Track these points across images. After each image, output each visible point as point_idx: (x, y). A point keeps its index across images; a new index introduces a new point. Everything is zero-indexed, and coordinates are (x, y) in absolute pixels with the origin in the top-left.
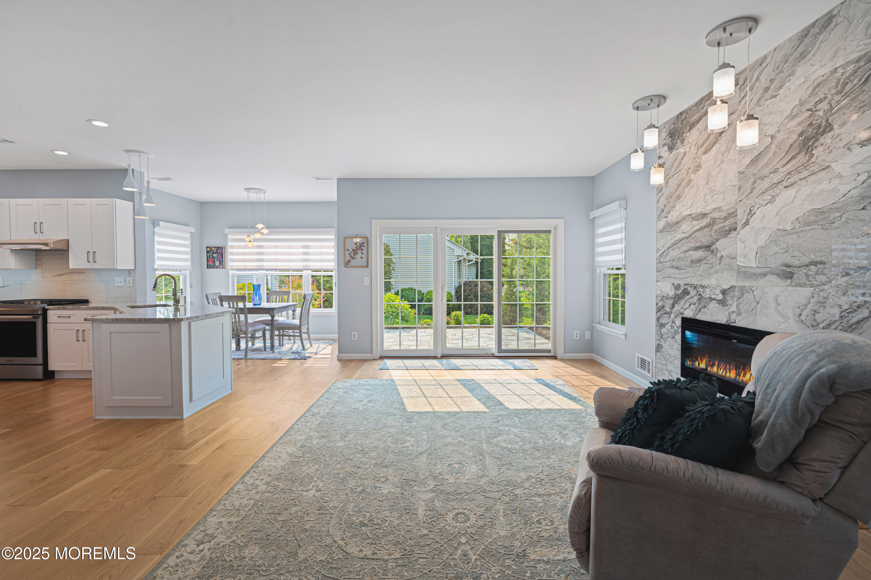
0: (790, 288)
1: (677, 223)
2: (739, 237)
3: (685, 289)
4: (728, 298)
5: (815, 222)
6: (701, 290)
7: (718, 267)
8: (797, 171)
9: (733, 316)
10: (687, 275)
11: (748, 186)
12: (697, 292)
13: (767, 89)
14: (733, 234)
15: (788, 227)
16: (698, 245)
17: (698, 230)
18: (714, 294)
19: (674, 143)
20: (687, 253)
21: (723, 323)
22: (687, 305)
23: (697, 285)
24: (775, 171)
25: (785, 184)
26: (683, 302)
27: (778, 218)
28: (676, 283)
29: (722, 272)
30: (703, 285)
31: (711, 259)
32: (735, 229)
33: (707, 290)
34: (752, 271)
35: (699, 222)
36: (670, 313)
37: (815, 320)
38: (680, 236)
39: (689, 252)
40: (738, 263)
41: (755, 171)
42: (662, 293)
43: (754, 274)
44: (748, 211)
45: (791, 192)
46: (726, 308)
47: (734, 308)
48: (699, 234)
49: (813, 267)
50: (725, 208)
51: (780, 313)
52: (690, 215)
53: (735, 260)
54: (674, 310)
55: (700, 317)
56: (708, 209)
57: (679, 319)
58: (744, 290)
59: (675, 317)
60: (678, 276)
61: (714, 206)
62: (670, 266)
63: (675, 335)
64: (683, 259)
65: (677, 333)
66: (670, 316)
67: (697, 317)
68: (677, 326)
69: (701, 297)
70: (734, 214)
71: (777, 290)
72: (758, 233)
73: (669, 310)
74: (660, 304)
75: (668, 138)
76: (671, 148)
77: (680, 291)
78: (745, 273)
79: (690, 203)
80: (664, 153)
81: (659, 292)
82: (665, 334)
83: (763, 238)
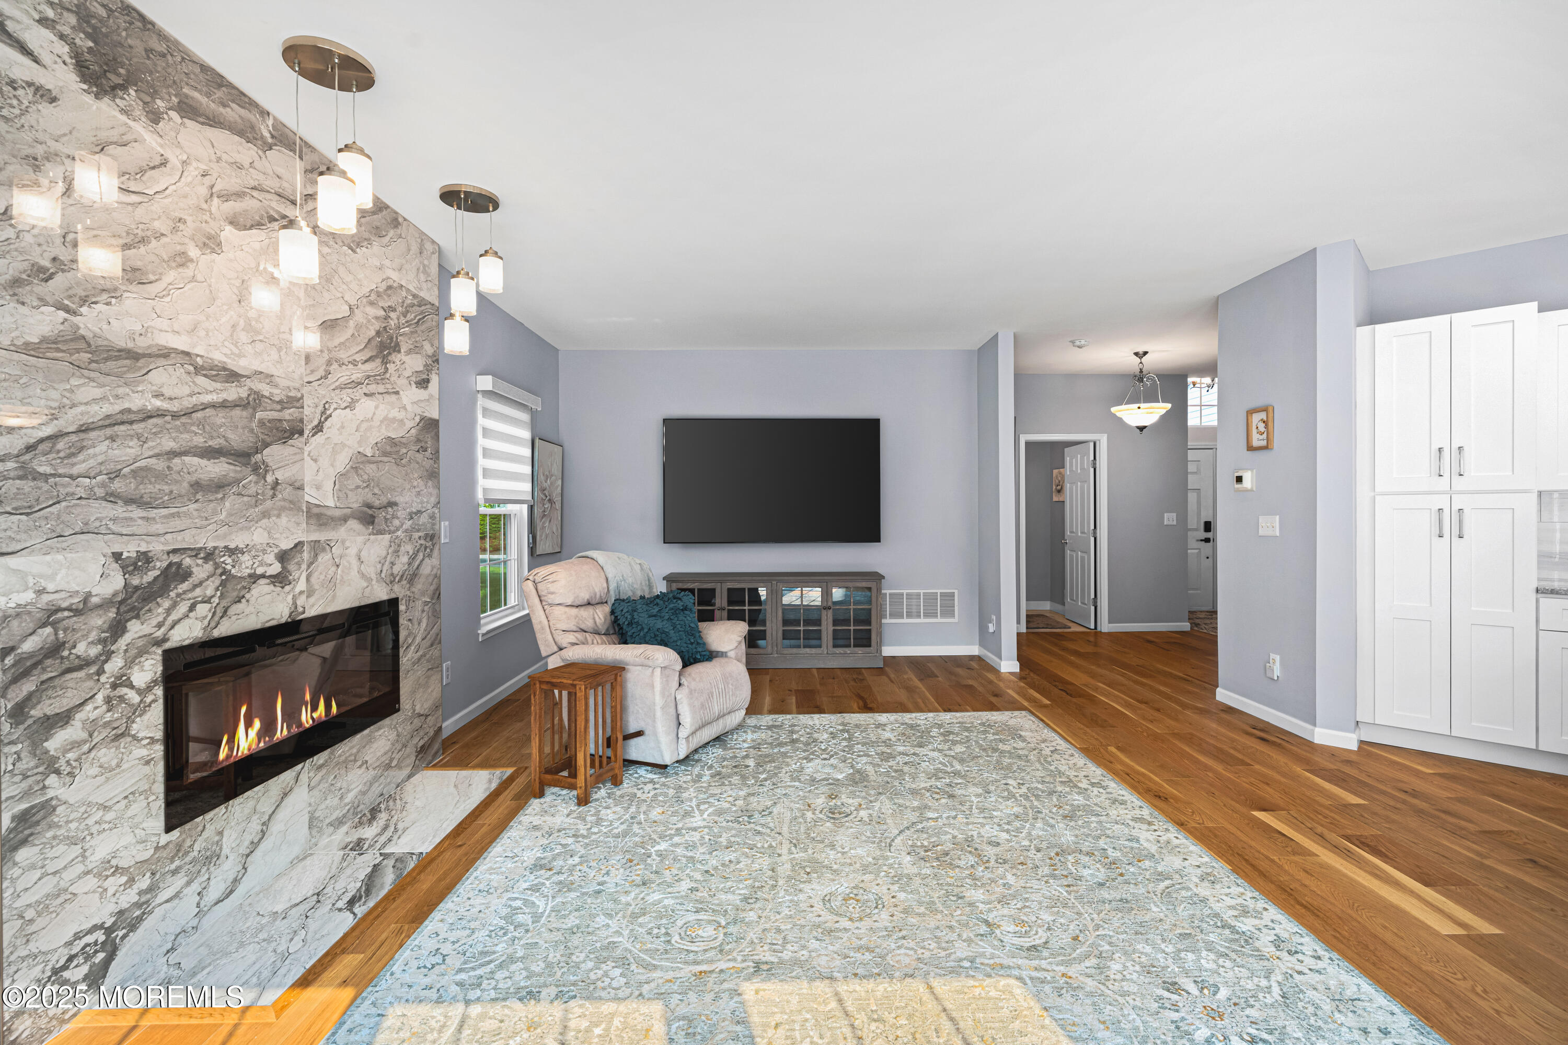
0: (372, 537)
1: (133, 356)
2: (307, 448)
3: (170, 565)
4: (292, 567)
5: (390, 453)
6: (229, 561)
7: (269, 503)
8: (376, 379)
9: (299, 602)
10: (177, 524)
12: (217, 566)
14: (297, 441)
15: (369, 452)
16: (214, 443)
17: (213, 406)
18: (262, 564)
20: (177, 461)
21: (283, 621)
22: (183, 608)
23: (215, 548)
24: (355, 363)
25: (365, 389)
26: (166, 604)
27: (358, 435)
28: (130, 550)
29: (278, 515)
30: (232, 546)
31: (251, 483)
32: (301, 432)
33: (245, 558)
34: (329, 513)
35: (218, 385)
37: (392, 574)
38: (136, 402)
39: (187, 459)
40: (307, 498)
41: (330, 344)
43: (332, 518)
44: (321, 408)
45: (371, 404)
46: (287, 588)
47: (302, 584)
48: (219, 418)
49: (389, 510)
50: (283, 383)
51: (361, 576)
52: (187, 354)
53: (300, 492)
54: (122, 643)
55: (226, 628)
56: (242, 365)
57: (148, 664)
58: (317, 548)
59: (130, 663)
60: (140, 527)
61: (256, 365)
62: (100, 492)
63: (130, 720)
64: (160, 477)
65: (141, 709)
66: (100, 672)
67: (216, 633)
68: (139, 692)
69: (227, 579)
70: (295, 402)
71: (359, 541)
72: (335, 449)
73: (93, 650)
74: (29, 645)
75: (71, 19)
76: (93, 78)
77: (151, 576)
78: (317, 517)
79: (185, 320)
80: (50, 55)
81: (28, 596)
82: (75, 746)
83: (341, 461)
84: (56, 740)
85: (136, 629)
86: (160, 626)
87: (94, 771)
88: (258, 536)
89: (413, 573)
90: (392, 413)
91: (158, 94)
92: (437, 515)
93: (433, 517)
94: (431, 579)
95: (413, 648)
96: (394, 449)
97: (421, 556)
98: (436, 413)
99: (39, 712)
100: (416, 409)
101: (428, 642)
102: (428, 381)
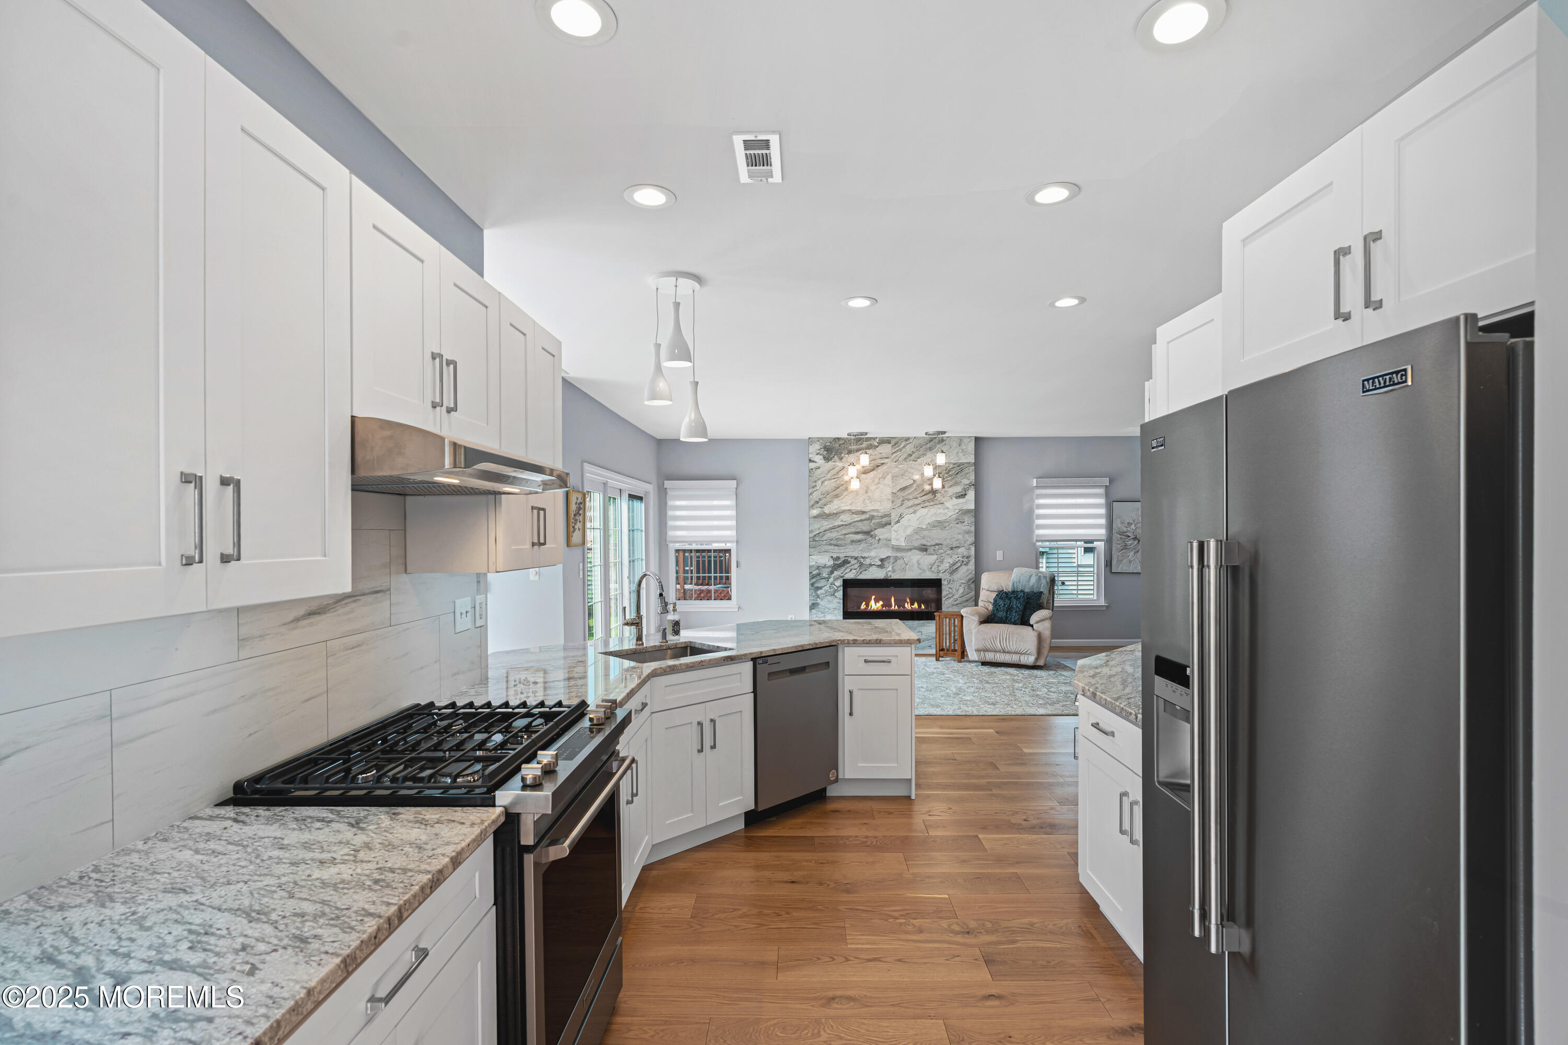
0: (925, 556)
1: (837, 514)
2: (893, 528)
4: (885, 563)
5: (937, 526)
6: (863, 560)
7: (876, 545)
8: (928, 501)
9: (889, 574)
10: (847, 550)
11: (899, 502)
12: (858, 561)
13: (910, 455)
14: (888, 527)
15: (924, 527)
16: (858, 530)
17: (858, 521)
18: (873, 561)
19: (832, 456)
20: (848, 535)
21: (882, 578)
22: (848, 570)
23: (859, 557)
24: (916, 498)
25: (922, 505)
26: (844, 569)
27: (918, 521)
28: (835, 556)
29: (880, 548)
30: (864, 556)
31: (870, 540)
32: (890, 524)
33: (868, 559)
34: (902, 547)
35: (860, 516)
36: (828, 579)
37: (938, 570)
38: (837, 523)
39: (850, 535)
40: (892, 543)
41: (903, 495)
42: (817, 564)
43: (904, 549)
44: (899, 515)
45: (925, 510)
46: (884, 569)
47: (890, 569)
48: (860, 524)
49: (937, 546)
50: (882, 511)
51: (920, 569)
52: (850, 510)
53: (890, 542)
54: (833, 575)
55: (862, 577)
56: (867, 509)
57: (839, 581)
58: (896, 559)
59: (835, 580)
60: (837, 551)
61: (872, 508)
62: (828, 544)
63: (834, 592)
64: (842, 539)
65: (836, 591)
66: (828, 581)
67: (858, 578)
68: (836, 587)
69: (861, 565)
70: (889, 515)
71: (919, 557)
72: (906, 527)
73: (827, 576)
74: (814, 573)
75: (823, 450)
76: (827, 459)
77: (840, 562)
78: (898, 549)
79: (849, 502)
80: (819, 459)
81: (814, 563)
82: (824, 594)
83: (909, 531)
84: (819, 592)
85: (836, 573)
86: (842, 573)
87: (827, 601)
88: (873, 554)
89: (953, 570)
90: (939, 511)
91: (842, 453)
92: (973, 548)
93: (969, 549)
94: (967, 574)
95: (952, 599)
96: (940, 524)
97: (959, 564)
98: (972, 507)
99: (816, 585)
100: (956, 507)
101: (964, 599)
102: (966, 495)
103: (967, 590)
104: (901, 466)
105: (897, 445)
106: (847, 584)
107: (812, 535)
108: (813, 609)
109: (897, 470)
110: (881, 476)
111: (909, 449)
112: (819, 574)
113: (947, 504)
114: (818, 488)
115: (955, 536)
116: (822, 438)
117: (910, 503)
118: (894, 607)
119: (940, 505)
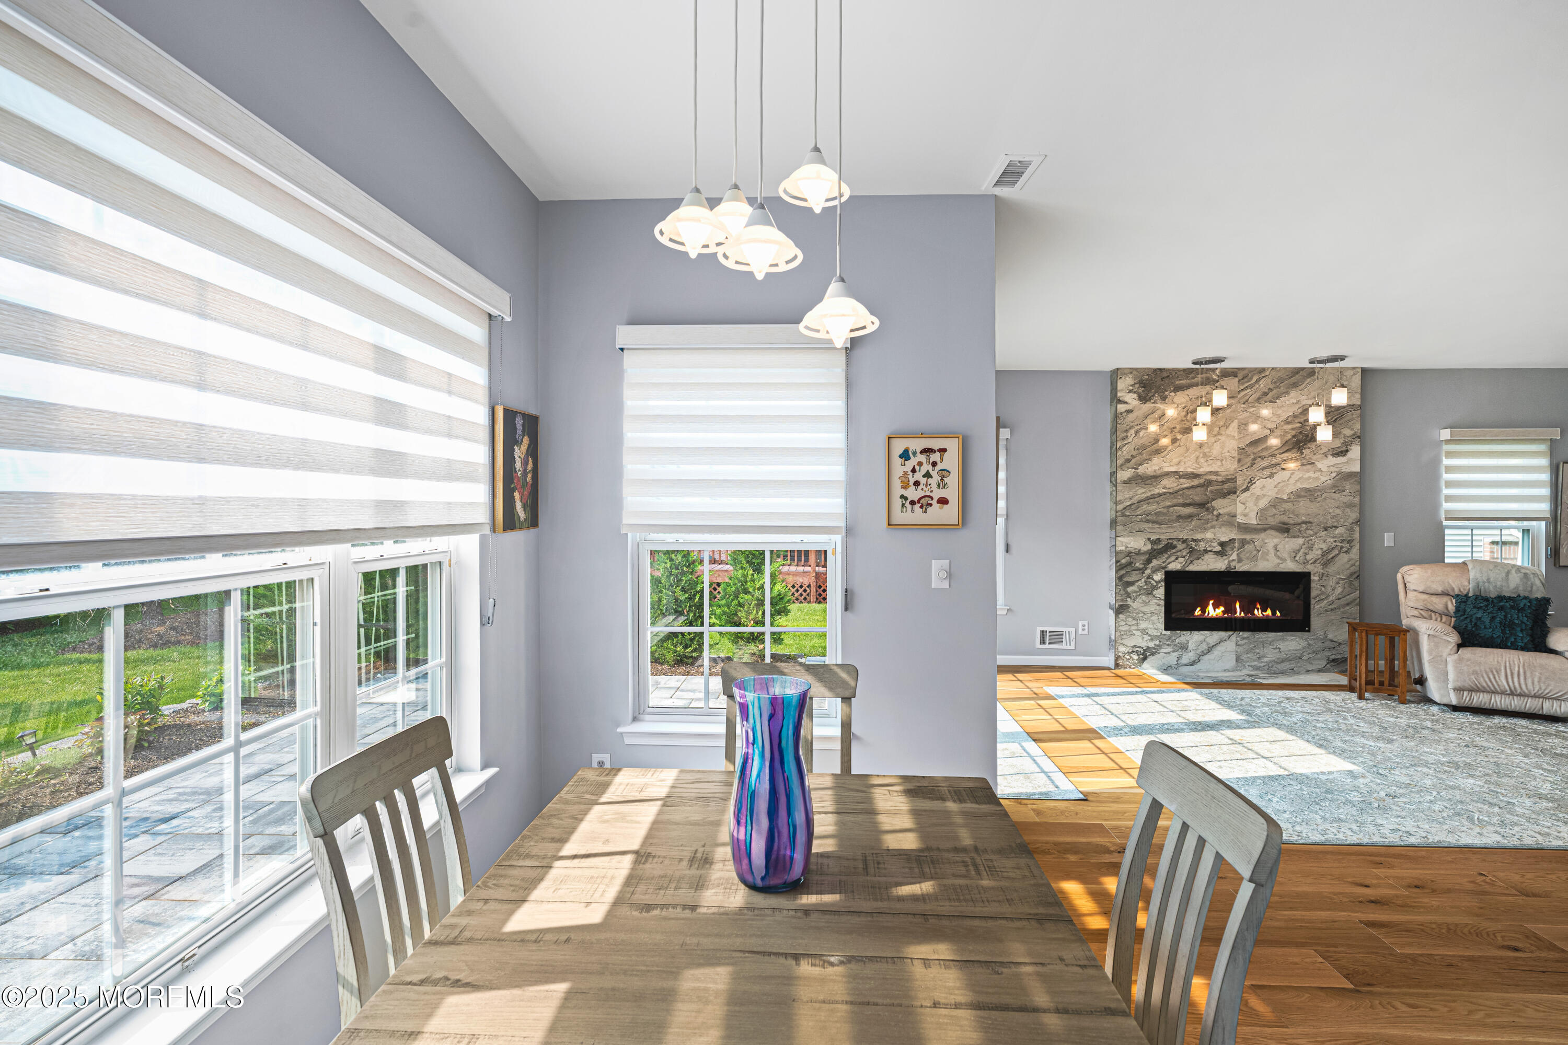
0: (1287, 539)
1: (1156, 477)
2: (1238, 499)
3: (1169, 543)
4: (1228, 549)
5: (1305, 496)
6: (1194, 544)
7: (1214, 523)
8: (1292, 460)
9: (1233, 564)
10: (1172, 530)
11: (1248, 461)
12: (1188, 545)
13: (1266, 394)
14: (1232, 497)
15: (1285, 497)
16: (1188, 501)
17: (1187, 488)
18: (1210, 546)
19: (1150, 395)
20: (1172, 509)
21: (1222, 570)
22: (1173, 558)
23: (1188, 539)
24: (1274, 456)
25: (1282, 466)
26: (1167, 556)
27: (1276, 490)
28: (1153, 537)
29: (1220, 528)
30: (1195, 538)
31: (1205, 515)
32: (1235, 493)
33: (1202, 543)
34: (1253, 527)
35: (1190, 481)
36: (1142, 571)
37: (1305, 559)
38: (1156, 491)
39: (1176, 508)
40: (1238, 520)
41: (1255, 451)
42: (1127, 549)
43: (1255, 529)
44: (1248, 480)
46: (1225, 557)
47: (1234, 556)
48: (1190, 492)
49: (1304, 525)
50: (1223, 474)
51: (1279, 557)
52: (1176, 472)
53: (1234, 518)
54: (1151, 565)
55: (1193, 568)
56: (1202, 471)
57: (1159, 574)
58: (1243, 543)
59: (1153, 572)
60: (1157, 530)
61: (1209, 469)
62: (1144, 520)
63: (1152, 590)
64: (1164, 514)
65: (1156, 588)
66: (1143, 573)
67: (1187, 569)
68: (1156, 582)
69: (1192, 551)
70: (1233, 480)
71: (1276, 540)
72: (1258, 498)
73: (1141, 566)
74: (1123, 561)
75: (1137, 385)
76: (1143, 399)
77: (1161, 546)
78: (1245, 528)
79: (1175, 461)
80: (1132, 400)
81: (1123, 548)
82: (1135, 592)
83: (1263, 503)
84: (1130, 589)
85: (1155, 562)
86: (1164, 562)
87: (1141, 601)
88: (1209, 535)
89: (1327, 560)
90: (1307, 475)
91: (1165, 390)
92: (1357, 529)
93: (1351, 530)
94: (1348, 566)
95: (1325, 602)
96: (1309, 494)
97: (1337, 552)
98: (1356, 468)
99: (1125, 579)
100: (1332, 469)
101: (1343, 601)
102: (1347, 451)
103: (1347, 589)
104: (1251, 410)
105: (1246, 380)
106: (1172, 578)
107: (1120, 507)
108: (1121, 613)
109: (1246, 414)
110: (1222, 423)
111: (1263, 385)
112: (1130, 564)
113: (1319, 465)
114: (1130, 440)
115: (1331, 511)
116: (1136, 369)
117: (1265, 463)
118: (1239, 614)
119: (1309, 467)
